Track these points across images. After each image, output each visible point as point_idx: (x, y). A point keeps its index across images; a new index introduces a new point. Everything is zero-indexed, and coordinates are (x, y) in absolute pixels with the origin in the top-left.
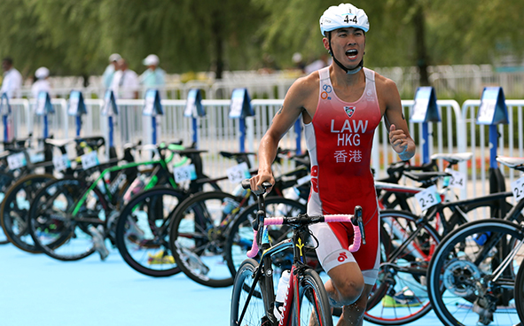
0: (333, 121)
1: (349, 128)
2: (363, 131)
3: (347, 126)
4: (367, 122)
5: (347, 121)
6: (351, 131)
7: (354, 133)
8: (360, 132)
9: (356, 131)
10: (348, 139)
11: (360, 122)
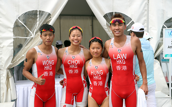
0: (114, 55)
1: (120, 57)
2: (125, 58)
3: (119, 57)
4: (126, 54)
5: (119, 55)
6: (121, 59)
7: (122, 59)
8: (124, 58)
9: (123, 58)
10: (120, 62)
11: (123, 55)
